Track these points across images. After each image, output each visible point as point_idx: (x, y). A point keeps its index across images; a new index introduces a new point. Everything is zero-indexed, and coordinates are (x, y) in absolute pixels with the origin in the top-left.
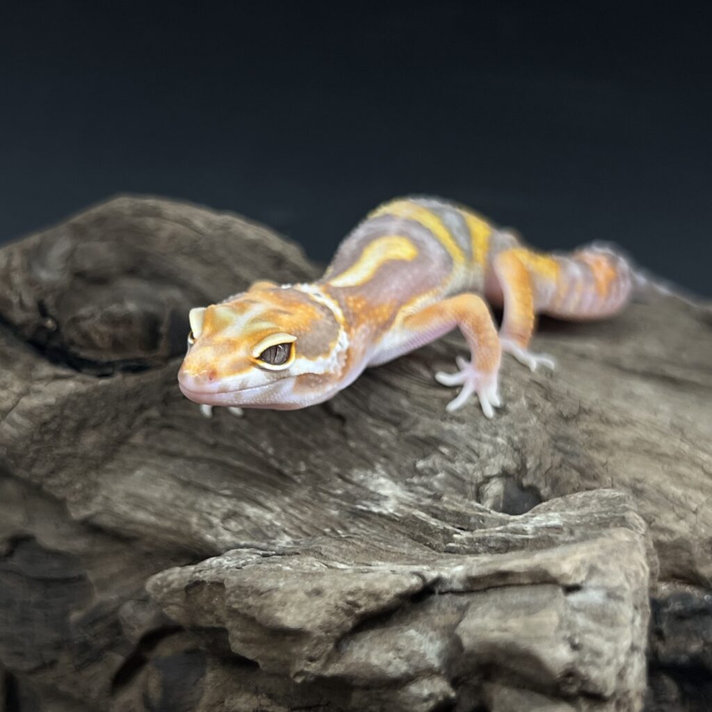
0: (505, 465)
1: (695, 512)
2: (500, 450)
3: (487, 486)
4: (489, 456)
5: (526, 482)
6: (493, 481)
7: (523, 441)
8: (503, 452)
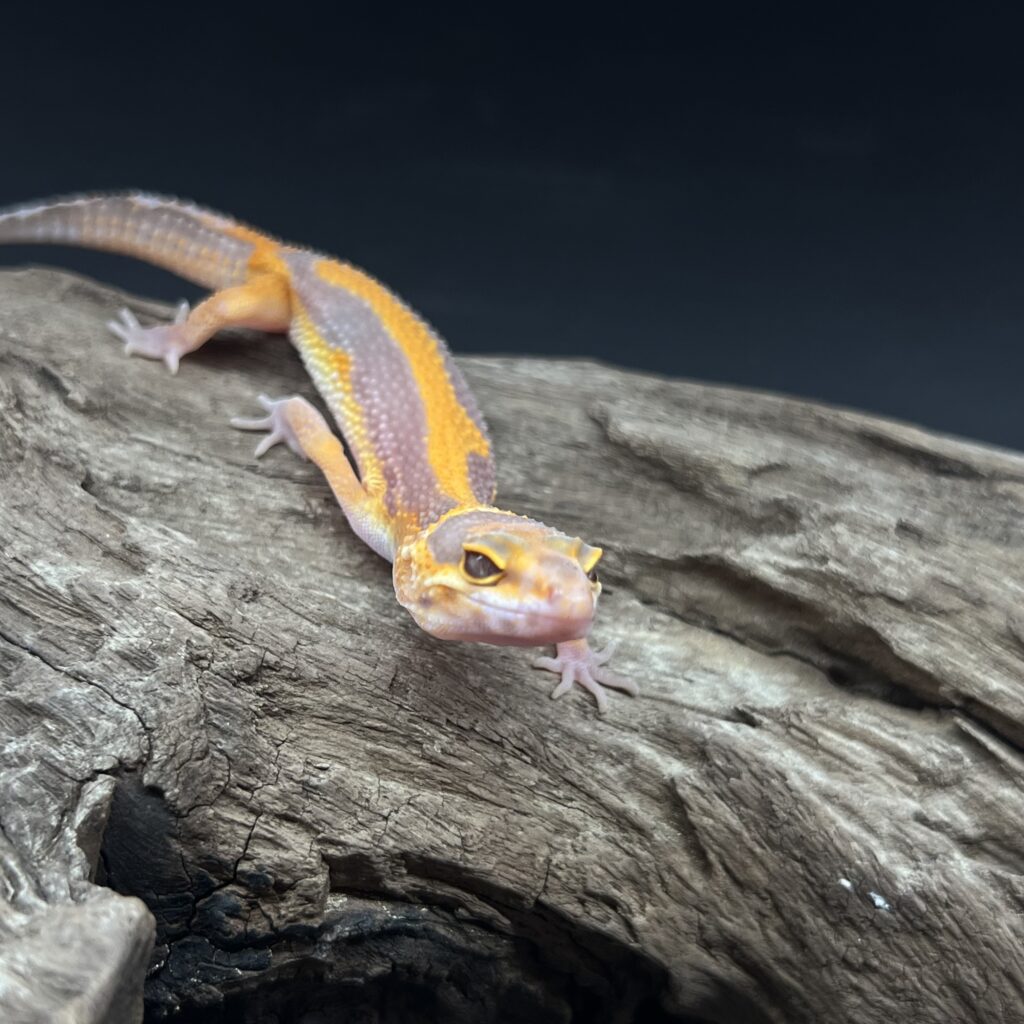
0: (125, 755)
1: (386, 818)
2: (124, 731)
3: (92, 785)
4: (106, 740)
5: (147, 780)
6: (101, 778)
7: (160, 717)
8: (126, 734)
